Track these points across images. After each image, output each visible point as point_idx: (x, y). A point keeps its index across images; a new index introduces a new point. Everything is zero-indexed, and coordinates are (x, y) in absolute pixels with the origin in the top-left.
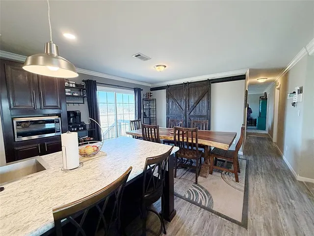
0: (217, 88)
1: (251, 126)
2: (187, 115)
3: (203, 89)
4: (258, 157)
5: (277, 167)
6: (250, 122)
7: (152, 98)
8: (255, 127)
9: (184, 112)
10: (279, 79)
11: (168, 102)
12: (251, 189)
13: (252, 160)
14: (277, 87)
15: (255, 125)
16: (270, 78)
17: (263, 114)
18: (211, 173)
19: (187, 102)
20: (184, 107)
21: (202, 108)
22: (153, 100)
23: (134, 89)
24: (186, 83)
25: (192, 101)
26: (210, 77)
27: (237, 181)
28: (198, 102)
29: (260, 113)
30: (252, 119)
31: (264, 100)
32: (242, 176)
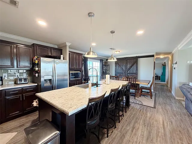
0: (141, 60)
1: (158, 80)
2: (126, 72)
3: (134, 61)
4: (160, 92)
5: (168, 95)
6: (157, 78)
7: (107, 64)
8: (159, 81)
9: (124, 71)
10: (170, 56)
11: (116, 66)
12: (157, 101)
13: (158, 93)
14: (170, 60)
15: (160, 80)
16: (166, 56)
17: (164, 74)
18: (140, 96)
19: (126, 66)
20: (124, 69)
21: (133, 70)
22: (108, 65)
23: (100, 60)
24: (125, 58)
25: (129, 66)
26: (138, 55)
27: (151, 98)
28: (131, 67)
29: (162, 73)
30: (158, 76)
31: (164, 66)
32: (153, 97)
